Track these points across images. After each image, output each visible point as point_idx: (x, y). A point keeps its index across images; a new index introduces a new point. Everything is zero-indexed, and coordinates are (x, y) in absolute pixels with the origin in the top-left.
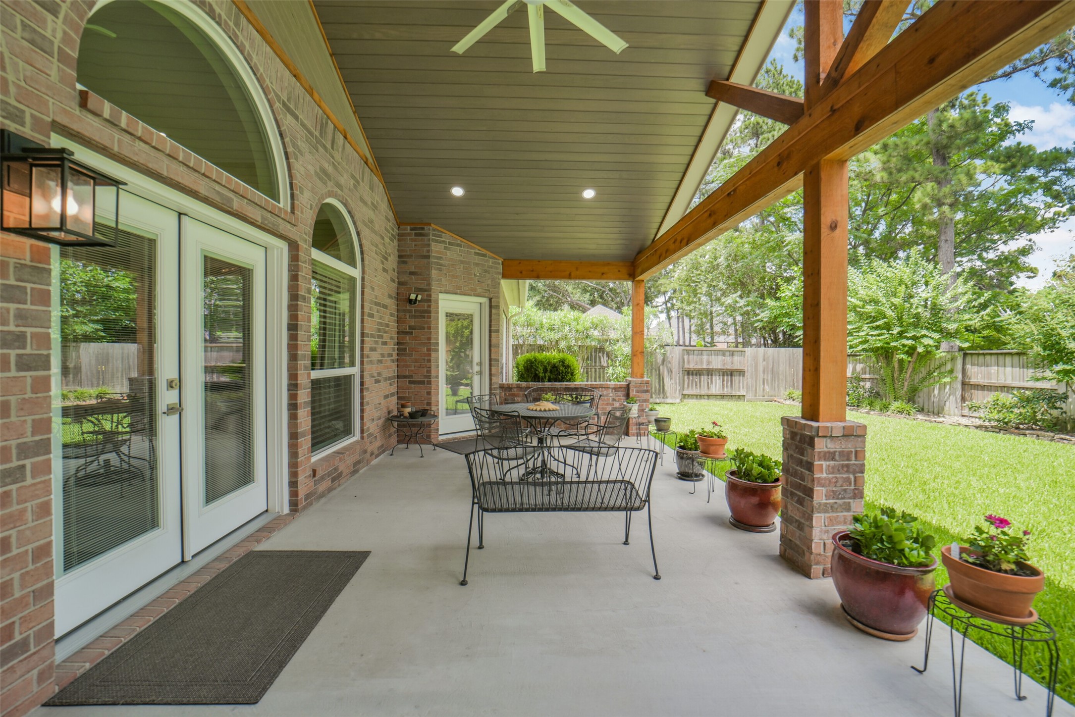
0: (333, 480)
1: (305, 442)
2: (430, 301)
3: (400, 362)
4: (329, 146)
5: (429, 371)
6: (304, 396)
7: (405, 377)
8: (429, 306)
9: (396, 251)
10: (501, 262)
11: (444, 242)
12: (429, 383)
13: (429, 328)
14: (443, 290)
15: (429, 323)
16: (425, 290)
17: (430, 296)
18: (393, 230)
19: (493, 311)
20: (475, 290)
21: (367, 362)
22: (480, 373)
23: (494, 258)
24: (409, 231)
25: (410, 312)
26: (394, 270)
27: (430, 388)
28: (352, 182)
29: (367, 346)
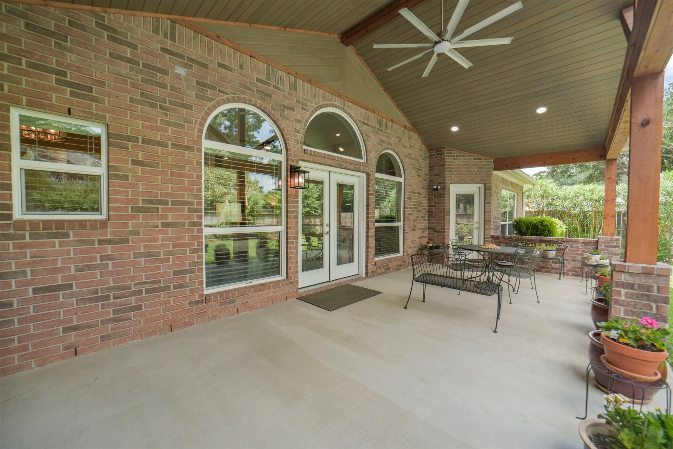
0: (386, 269)
1: (372, 251)
2: (445, 188)
3: (430, 221)
4: (384, 129)
5: (444, 226)
6: (372, 232)
7: (432, 228)
8: (444, 191)
9: (427, 164)
10: (492, 161)
11: (454, 156)
12: (444, 232)
13: (444, 203)
14: (453, 182)
15: (444, 200)
16: (442, 183)
17: (445, 186)
18: (425, 154)
19: (487, 191)
20: (474, 180)
21: (407, 220)
22: (479, 228)
23: (487, 159)
24: (434, 153)
25: (435, 195)
26: (426, 174)
27: (445, 235)
28: (397, 140)
29: (407, 213)
